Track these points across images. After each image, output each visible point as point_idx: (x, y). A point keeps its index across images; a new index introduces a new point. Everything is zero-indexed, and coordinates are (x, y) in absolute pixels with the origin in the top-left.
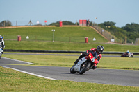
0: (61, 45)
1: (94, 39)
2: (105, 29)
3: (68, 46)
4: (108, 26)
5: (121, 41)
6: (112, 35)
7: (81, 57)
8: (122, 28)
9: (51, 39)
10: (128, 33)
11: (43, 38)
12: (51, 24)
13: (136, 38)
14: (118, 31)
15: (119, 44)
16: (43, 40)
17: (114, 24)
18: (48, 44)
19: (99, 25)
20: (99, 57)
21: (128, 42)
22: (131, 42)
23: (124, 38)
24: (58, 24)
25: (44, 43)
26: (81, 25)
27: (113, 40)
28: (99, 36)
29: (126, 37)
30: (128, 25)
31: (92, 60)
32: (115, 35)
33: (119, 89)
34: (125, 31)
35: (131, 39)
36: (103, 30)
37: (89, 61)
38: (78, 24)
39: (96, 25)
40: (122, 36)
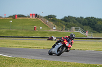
0: (16, 32)
1: (41, 28)
2: (49, 20)
3: (21, 33)
4: (51, 18)
5: (61, 29)
6: (54, 25)
7: (57, 43)
8: (61, 19)
9: (9, 28)
10: (66, 23)
11: (3, 27)
12: (9, 17)
13: (71, 26)
14: (58, 22)
15: (59, 31)
16: (4, 29)
17: (55, 16)
18: (7, 32)
19: (44, 17)
20: (72, 43)
21: (65, 30)
22: (67, 30)
23: (63, 27)
24: (14, 17)
25: (4, 30)
26: (31, 17)
27: (54, 28)
28: (44, 25)
29: (64, 26)
30: (65, 17)
31: (66, 44)
32: (56, 25)
33: (59, 64)
34: (63, 22)
35: (68, 27)
36: (47, 21)
37: (64, 45)
38: (29, 17)
39: (42, 17)
40: (61, 26)
